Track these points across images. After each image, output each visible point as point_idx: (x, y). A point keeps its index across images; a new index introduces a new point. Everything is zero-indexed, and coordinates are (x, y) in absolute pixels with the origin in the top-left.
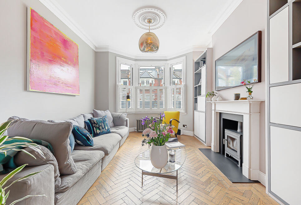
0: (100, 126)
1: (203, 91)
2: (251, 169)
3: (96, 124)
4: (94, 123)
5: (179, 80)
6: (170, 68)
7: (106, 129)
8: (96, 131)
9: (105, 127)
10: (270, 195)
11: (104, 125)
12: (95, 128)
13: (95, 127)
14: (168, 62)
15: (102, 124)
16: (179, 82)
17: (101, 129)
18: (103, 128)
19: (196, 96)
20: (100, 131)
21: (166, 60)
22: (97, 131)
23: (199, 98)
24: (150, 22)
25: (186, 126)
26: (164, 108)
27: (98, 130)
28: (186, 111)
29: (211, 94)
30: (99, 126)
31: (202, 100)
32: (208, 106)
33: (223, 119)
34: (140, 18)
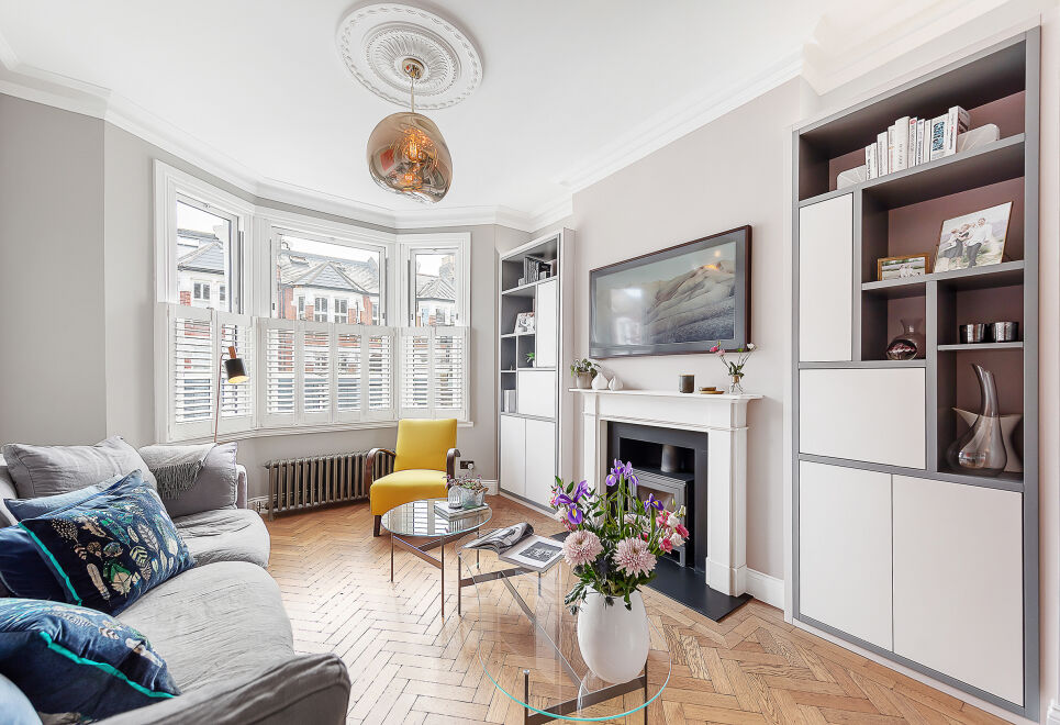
0: (133, 544)
2: (735, 570)
3: (104, 542)
4: (85, 536)
5: (360, 297)
6: (409, 262)
7: (168, 555)
8: (107, 582)
9: (164, 547)
10: (797, 623)
11: (156, 533)
12: (92, 569)
13: (92, 559)
14: (401, 238)
15: (144, 529)
16: (361, 305)
17: (141, 562)
18: (152, 555)
19: (508, 367)
20: (135, 579)
21: (395, 231)
22: (116, 579)
23: (523, 376)
24: (414, 69)
25: (470, 466)
26: (384, 406)
27: (124, 576)
28: (472, 417)
30: (127, 550)
33: (622, 439)
34: (381, 39)
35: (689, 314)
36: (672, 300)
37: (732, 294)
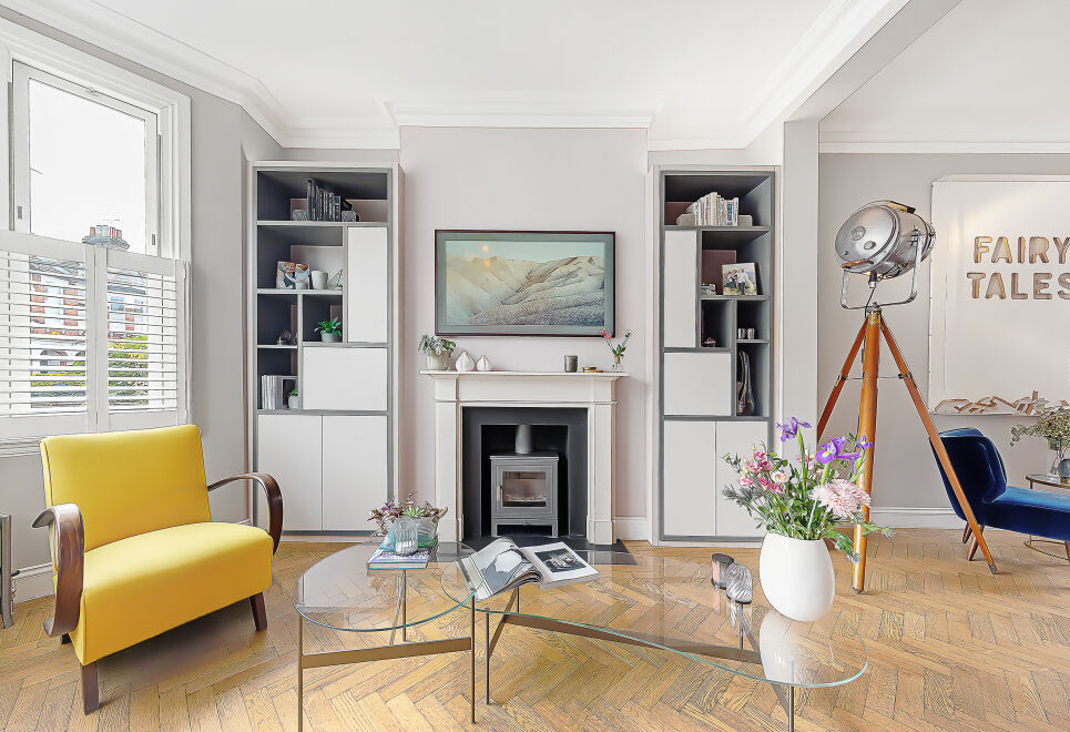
10: (662, 543)
23: (314, 360)
33: (483, 426)
35: (564, 299)
36: (546, 283)
37: (603, 287)
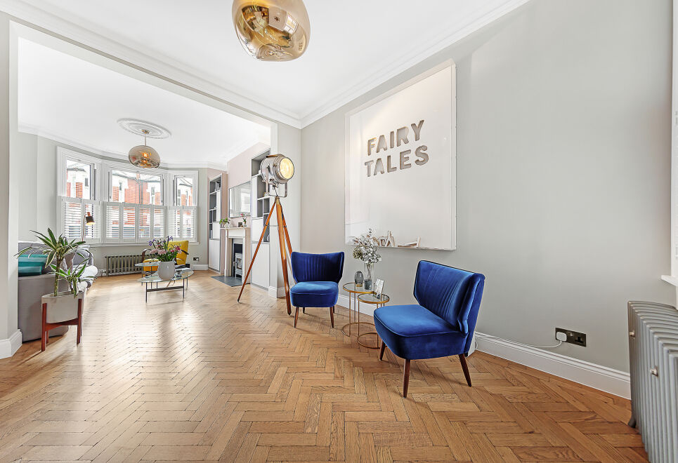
1: (218, 218)
6: (174, 181)
14: (169, 172)
19: (211, 222)
21: (167, 169)
23: (214, 224)
24: (146, 132)
25: (197, 259)
28: (198, 240)
29: (224, 221)
31: (217, 227)
32: (222, 232)
33: (235, 244)
